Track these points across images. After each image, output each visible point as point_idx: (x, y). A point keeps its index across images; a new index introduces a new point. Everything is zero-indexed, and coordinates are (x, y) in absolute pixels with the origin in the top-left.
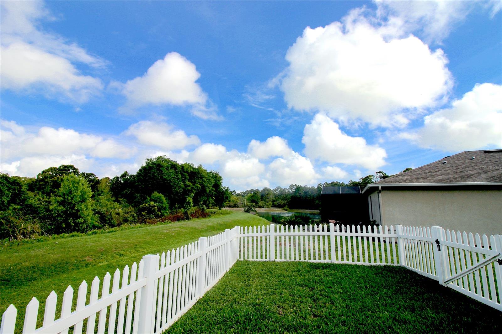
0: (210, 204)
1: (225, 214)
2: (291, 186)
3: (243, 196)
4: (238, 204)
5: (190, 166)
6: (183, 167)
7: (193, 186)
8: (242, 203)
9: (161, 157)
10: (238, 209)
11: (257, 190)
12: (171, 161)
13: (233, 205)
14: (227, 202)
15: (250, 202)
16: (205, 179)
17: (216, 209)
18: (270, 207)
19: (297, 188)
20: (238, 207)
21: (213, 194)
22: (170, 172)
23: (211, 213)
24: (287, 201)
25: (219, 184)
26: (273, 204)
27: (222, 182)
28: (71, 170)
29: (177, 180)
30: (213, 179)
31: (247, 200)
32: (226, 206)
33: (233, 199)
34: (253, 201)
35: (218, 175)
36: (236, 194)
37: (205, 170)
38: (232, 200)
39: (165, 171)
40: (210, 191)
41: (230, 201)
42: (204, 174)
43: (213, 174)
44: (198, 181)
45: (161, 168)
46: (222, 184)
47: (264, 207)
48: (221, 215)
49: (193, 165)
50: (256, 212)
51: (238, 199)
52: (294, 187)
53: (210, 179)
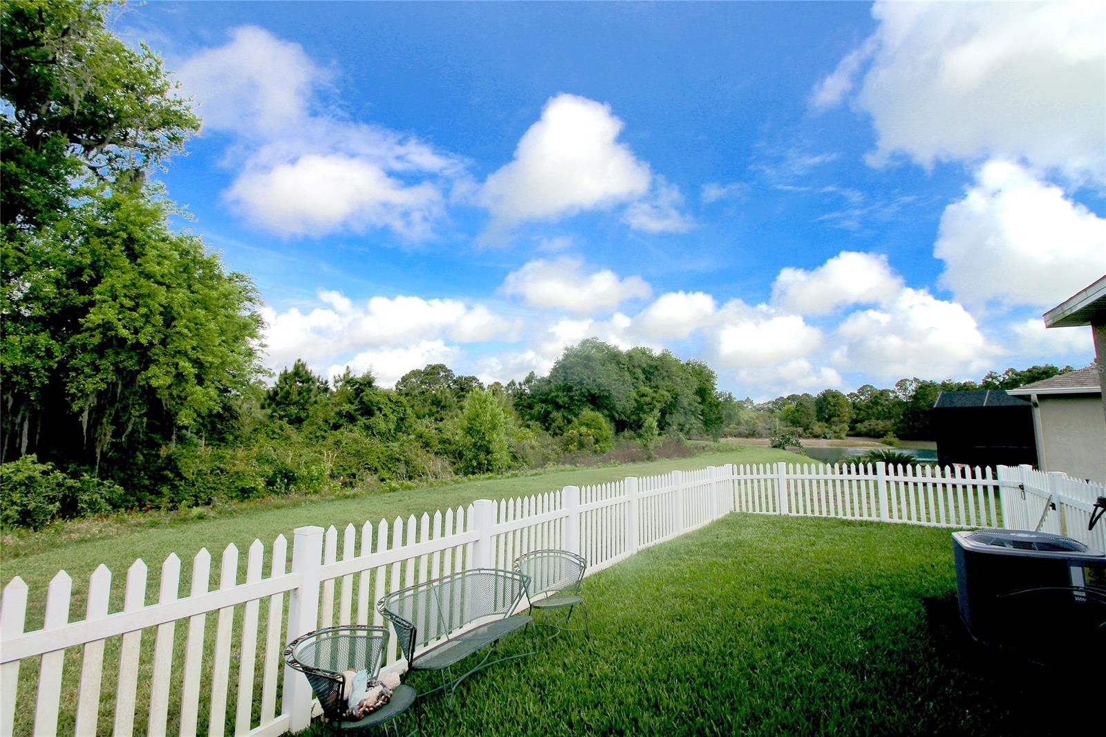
0: (694, 430)
1: (727, 450)
2: (902, 384)
3: (772, 411)
4: (760, 428)
5: (644, 353)
6: (630, 356)
7: (654, 395)
8: (768, 427)
9: (588, 340)
10: (760, 440)
11: (804, 397)
12: (607, 347)
13: (747, 432)
14: (732, 426)
15: (789, 424)
16: (678, 379)
17: (707, 440)
18: (843, 435)
19: (921, 388)
20: (761, 436)
21: (696, 410)
22: (609, 370)
23: (696, 448)
24: (893, 420)
25: (710, 388)
26: (852, 429)
27: (716, 382)
28: (442, 374)
29: (623, 385)
30: (695, 379)
31: (781, 420)
32: (731, 435)
33: (746, 419)
34: (795, 422)
35: (705, 367)
36: (755, 407)
37: (677, 361)
38: (743, 421)
39: (599, 367)
40: (690, 404)
41: (739, 424)
42: (674, 369)
43: (693, 368)
44: (662, 383)
45: (591, 364)
46: (715, 387)
47: (828, 436)
48: (719, 454)
49: (651, 351)
50: (800, 446)
51: (757, 418)
52: (910, 385)
53: (687, 379)
